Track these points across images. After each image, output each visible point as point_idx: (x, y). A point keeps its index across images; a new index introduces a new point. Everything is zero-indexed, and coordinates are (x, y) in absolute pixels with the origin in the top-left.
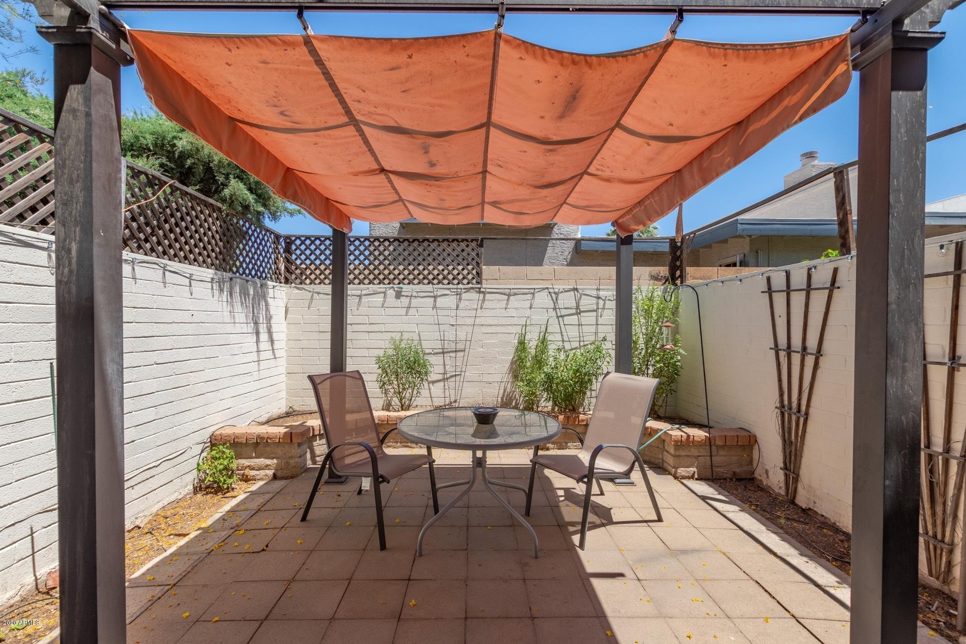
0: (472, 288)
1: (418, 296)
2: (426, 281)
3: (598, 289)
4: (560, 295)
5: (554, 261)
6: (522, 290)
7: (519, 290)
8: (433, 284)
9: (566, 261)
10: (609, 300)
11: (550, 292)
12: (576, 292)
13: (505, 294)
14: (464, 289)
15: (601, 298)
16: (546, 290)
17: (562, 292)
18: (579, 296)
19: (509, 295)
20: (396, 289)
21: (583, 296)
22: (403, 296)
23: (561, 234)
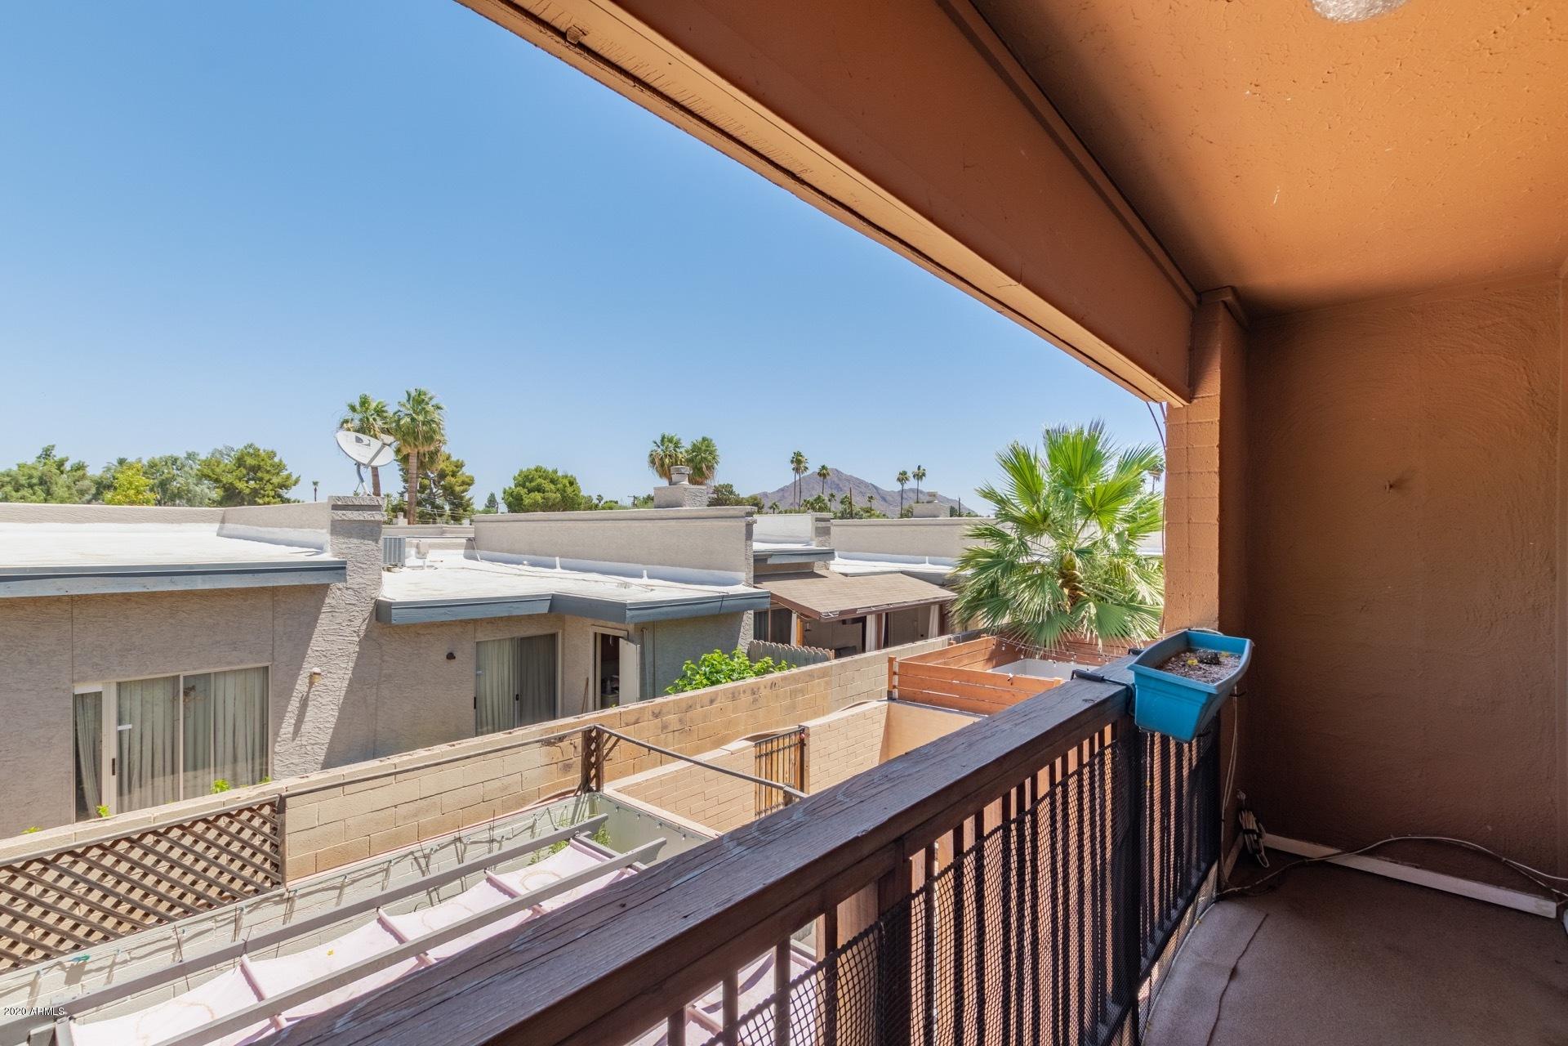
0: (266, 900)
1: (132, 959)
2: (152, 919)
3: (491, 829)
4: (433, 858)
5: (332, 638)
6: (367, 871)
7: (362, 872)
8: (171, 920)
9: (358, 636)
10: (507, 839)
11: (415, 858)
12: (458, 844)
13: (334, 888)
14: (247, 907)
15: (495, 840)
16: (411, 856)
17: (437, 850)
18: (463, 848)
19: (341, 888)
20: (68, 965)
21: (468, 847)
22: (90, 971)
23: (347, 589)
